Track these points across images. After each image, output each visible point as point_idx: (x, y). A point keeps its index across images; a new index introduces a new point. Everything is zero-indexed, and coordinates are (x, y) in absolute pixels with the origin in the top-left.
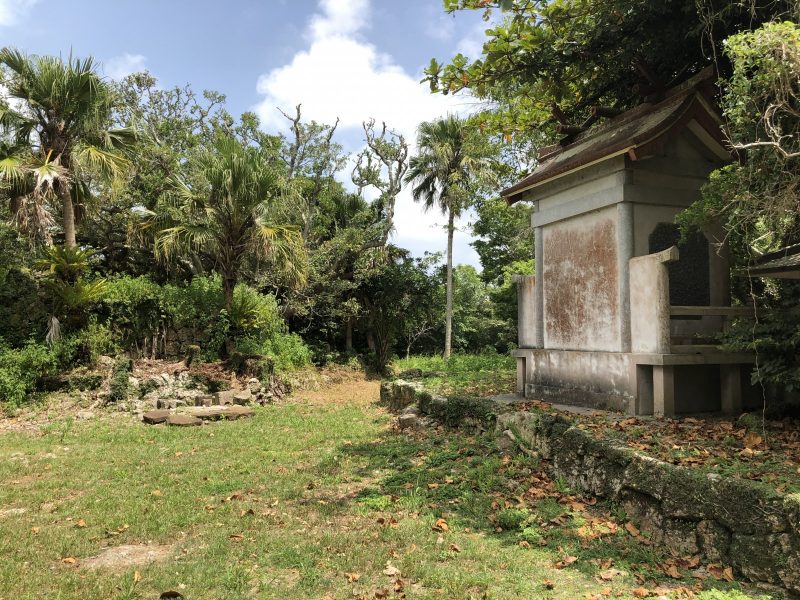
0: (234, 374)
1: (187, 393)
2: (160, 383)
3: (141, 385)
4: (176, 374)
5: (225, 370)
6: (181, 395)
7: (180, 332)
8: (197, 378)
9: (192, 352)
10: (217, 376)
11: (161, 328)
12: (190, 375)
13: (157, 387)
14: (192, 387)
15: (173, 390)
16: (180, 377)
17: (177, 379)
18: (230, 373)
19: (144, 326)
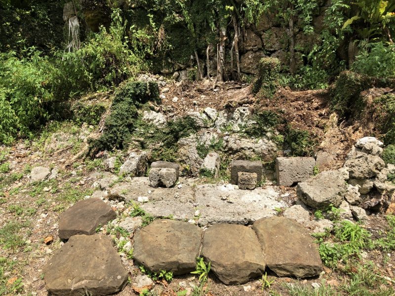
0: (334, 117)
1: (247, 143)
2: (200, 123)
3: (170, 124)
4: (229, 108)
5: (323, 106)
6: (235, 146)
7: (266, 35)
8: (266, 119)
9: (265, 70)
10: (303, 117)
11: (230, 29)
12: (253, 112)
13: (197, 128)
14: (255, 133)
15: (221, 137)
16: (236, 115)
17: (229, 118)
18: (326, 117)
19: (204, 28)
